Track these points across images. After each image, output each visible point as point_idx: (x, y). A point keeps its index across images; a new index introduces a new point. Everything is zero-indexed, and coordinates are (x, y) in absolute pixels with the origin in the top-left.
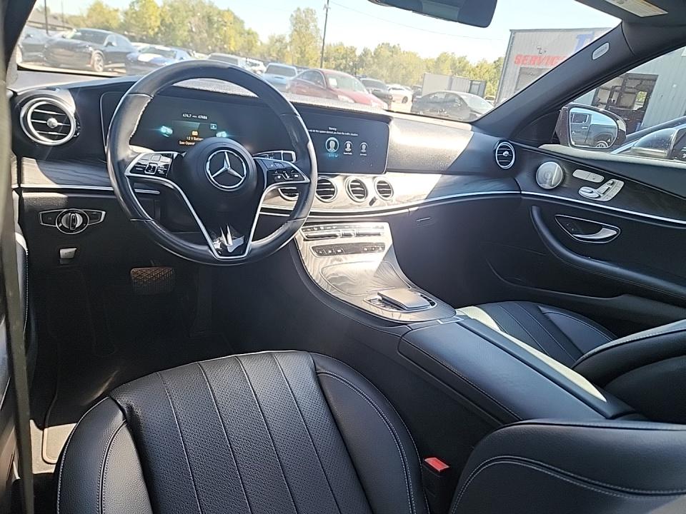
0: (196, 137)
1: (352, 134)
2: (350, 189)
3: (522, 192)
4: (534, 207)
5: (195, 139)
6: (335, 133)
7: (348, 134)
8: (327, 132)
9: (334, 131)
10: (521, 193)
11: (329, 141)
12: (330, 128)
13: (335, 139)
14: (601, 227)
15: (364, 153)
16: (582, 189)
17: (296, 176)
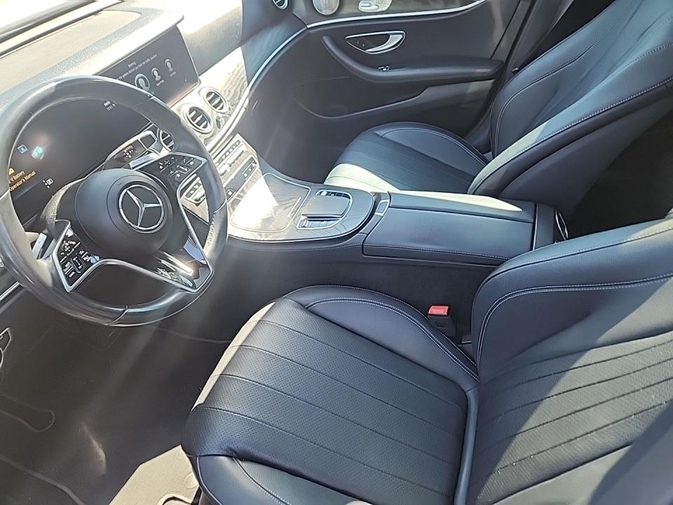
0: (14, 174)
1: (151, 58)
2: (194, 123)
3: (308, 26)
4: (324, 38)
5: (16, 177)
6: (137, 68)
7: (148, 60)
8: (130, 72)
9: (134, 66)
10: (308, 29)
11: (138, 81)
12: (130, 66)
13: (141, 75)
14: (388, 36)
15: (173, 72)
16: (361, 4)
17: (192, 163)
